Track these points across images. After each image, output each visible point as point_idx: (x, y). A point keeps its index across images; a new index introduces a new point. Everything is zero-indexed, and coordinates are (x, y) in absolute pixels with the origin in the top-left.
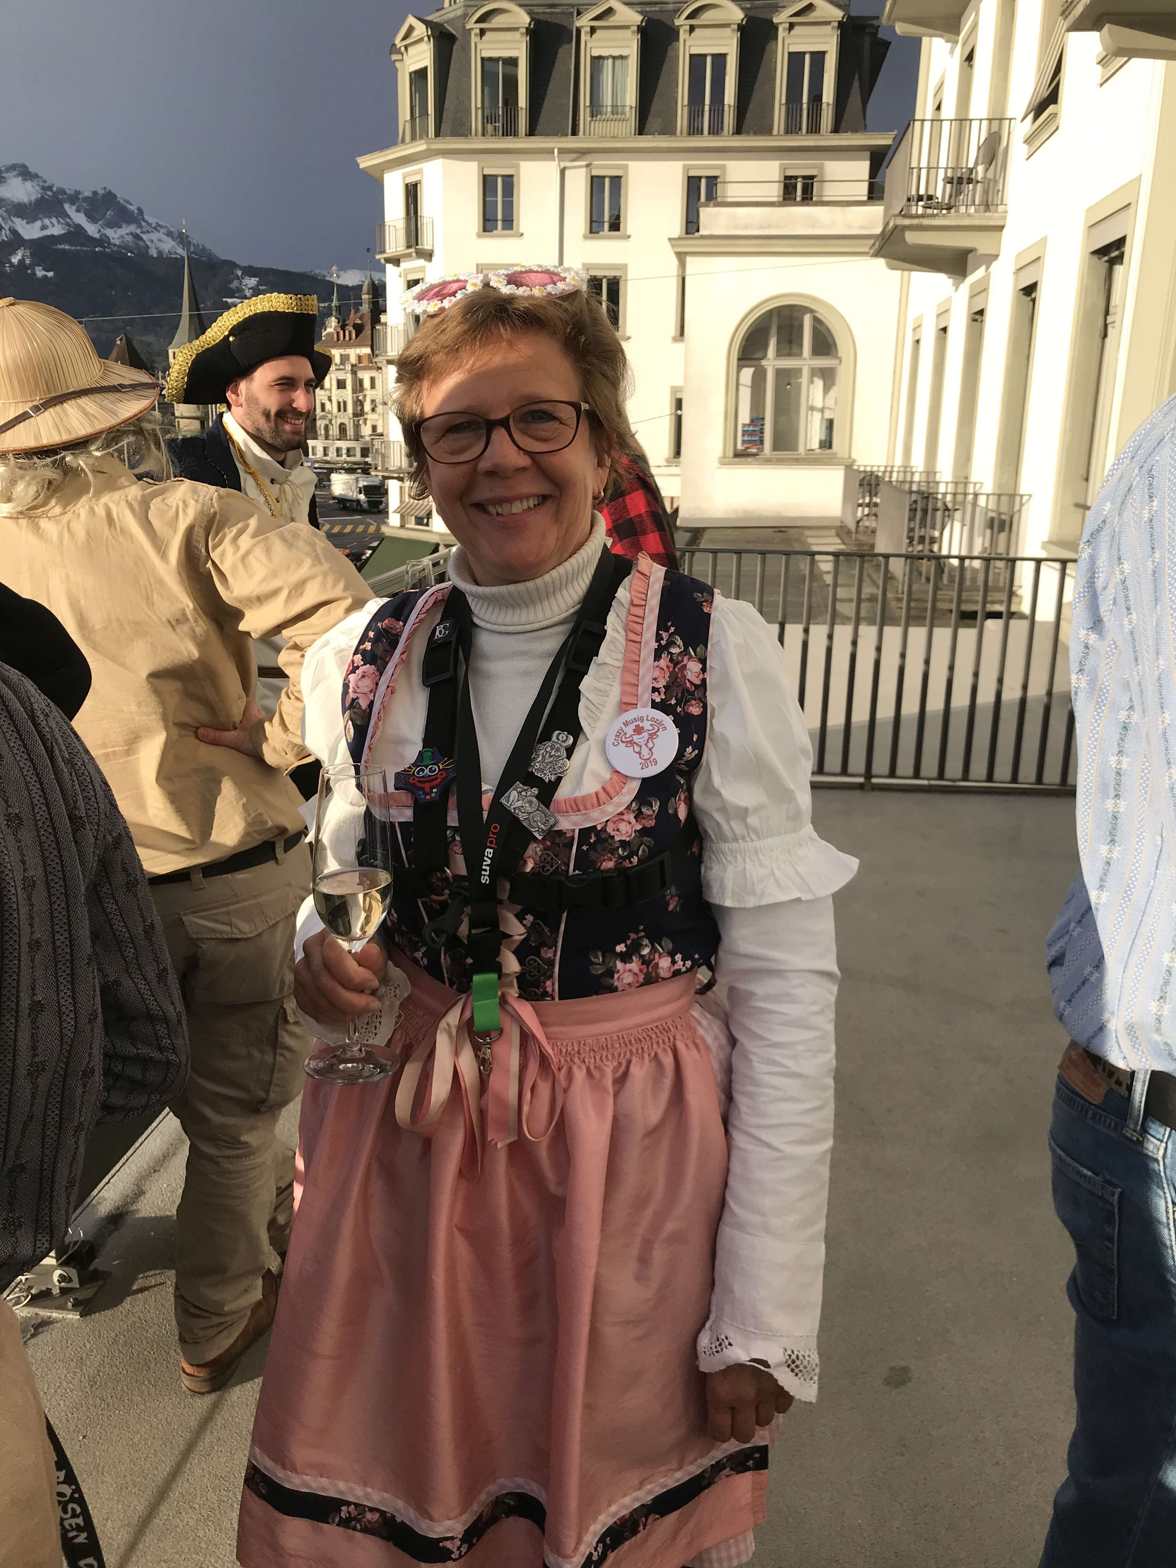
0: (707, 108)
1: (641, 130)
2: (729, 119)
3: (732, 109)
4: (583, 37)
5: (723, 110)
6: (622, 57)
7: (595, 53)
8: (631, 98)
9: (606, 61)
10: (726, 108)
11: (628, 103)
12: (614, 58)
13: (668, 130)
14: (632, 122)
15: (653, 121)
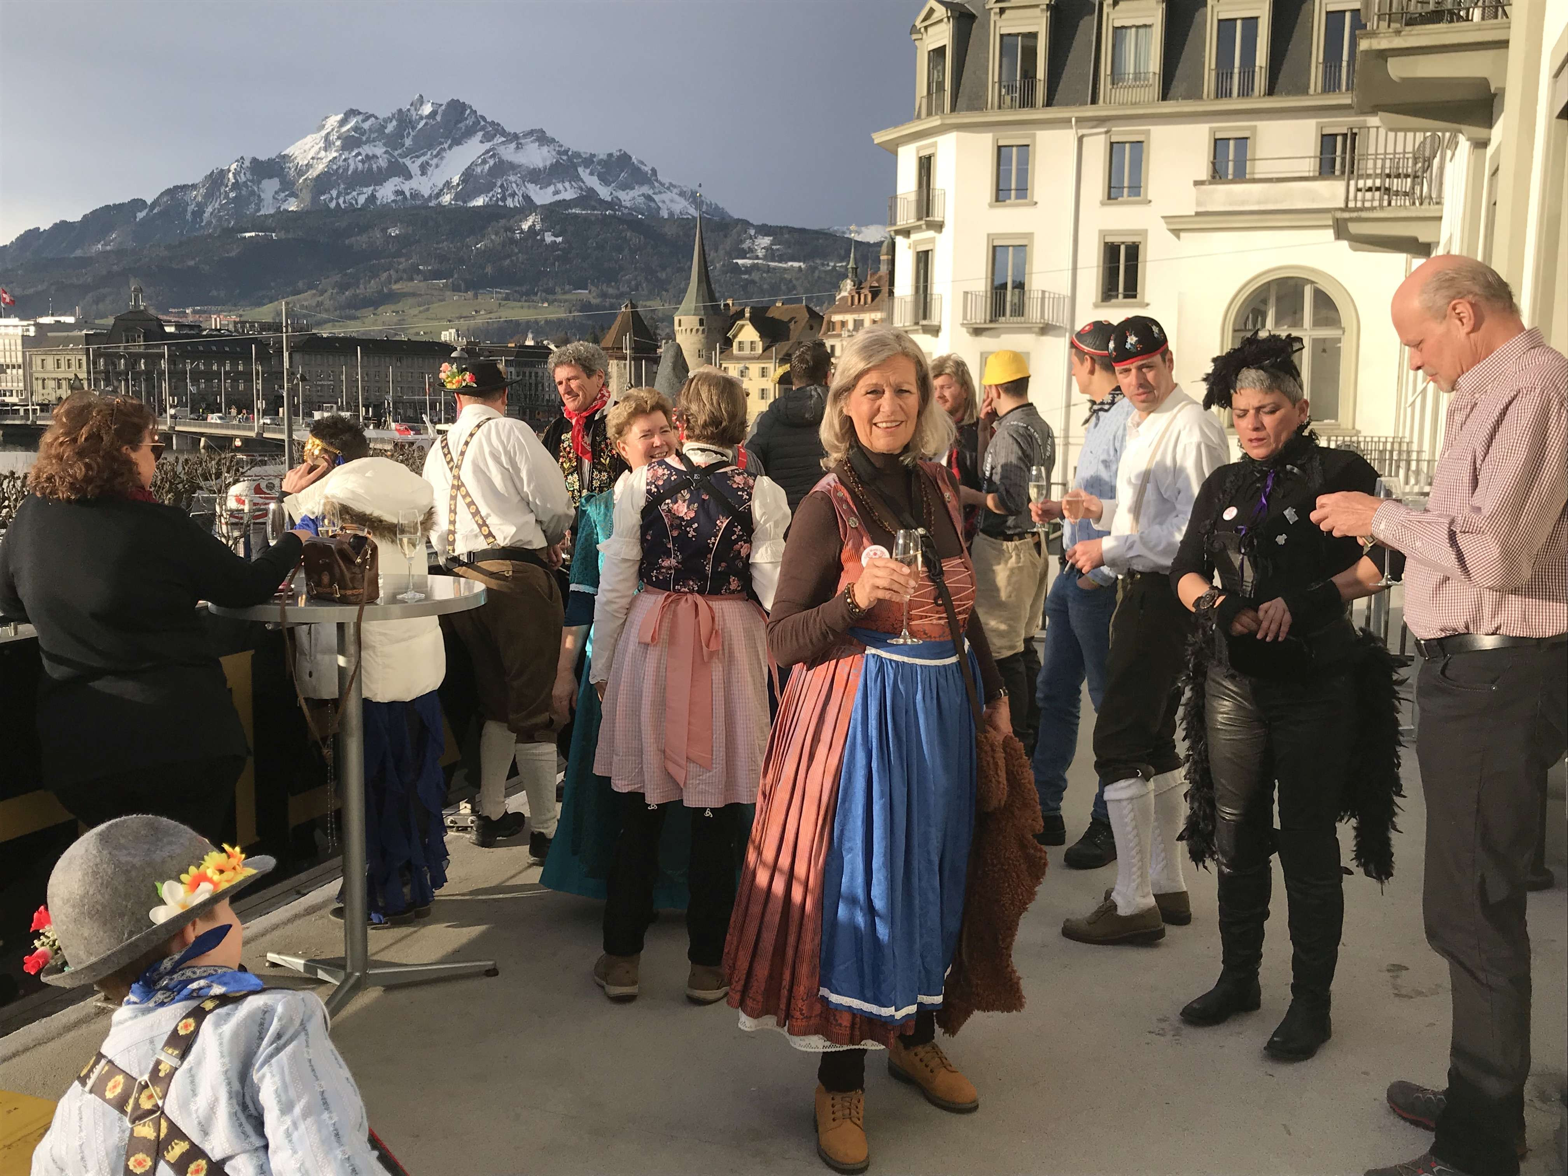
0: (1236, 70)
1: (1165, 96)
2: (1260, 80)
3: (1263, 70)
4: (1105, 9)
5: (1254, 72)
6: (1145, 26)
7: (1118, 24)
8: (1154, 64)
9: (1128, 31)
10: (1257, 69)
11: (1151, 70)
12: (1138, 27)
13: (1195, 94)
14: (1155, 89)
15: (1178, 86)
